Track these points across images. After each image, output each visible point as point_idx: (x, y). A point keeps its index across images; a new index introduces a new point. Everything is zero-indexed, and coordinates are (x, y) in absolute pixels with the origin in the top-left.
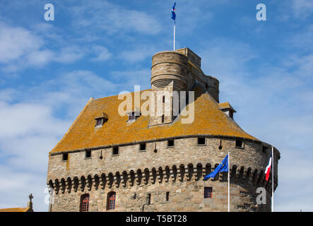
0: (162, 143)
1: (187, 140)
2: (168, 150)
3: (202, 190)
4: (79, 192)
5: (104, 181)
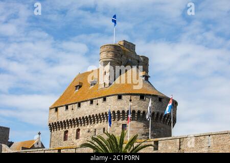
0: (100, 99)
1: (112, 97)
2: (103, 103)
3: (121, 126)
4: (64, 129)
5: (74, 123)
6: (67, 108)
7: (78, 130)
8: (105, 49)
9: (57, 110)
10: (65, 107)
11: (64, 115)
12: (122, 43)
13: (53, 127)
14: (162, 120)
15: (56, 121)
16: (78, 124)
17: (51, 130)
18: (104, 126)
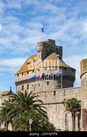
0: (37, 70)
2: (38, 72)
3: (46, 83)
4: (22, 85)
5: (26, 82)
6: (23, 74)
7: (28, 85)
8: (39, 44)
9: (18, 75)
10: (22, 74)
11: (22, 78)
12: (48, 41)
13: (17, 84)
14: (67, 79)
15: (18, 81)
16: (28, 82)
17: (16, 85)
18: (39, 83)
